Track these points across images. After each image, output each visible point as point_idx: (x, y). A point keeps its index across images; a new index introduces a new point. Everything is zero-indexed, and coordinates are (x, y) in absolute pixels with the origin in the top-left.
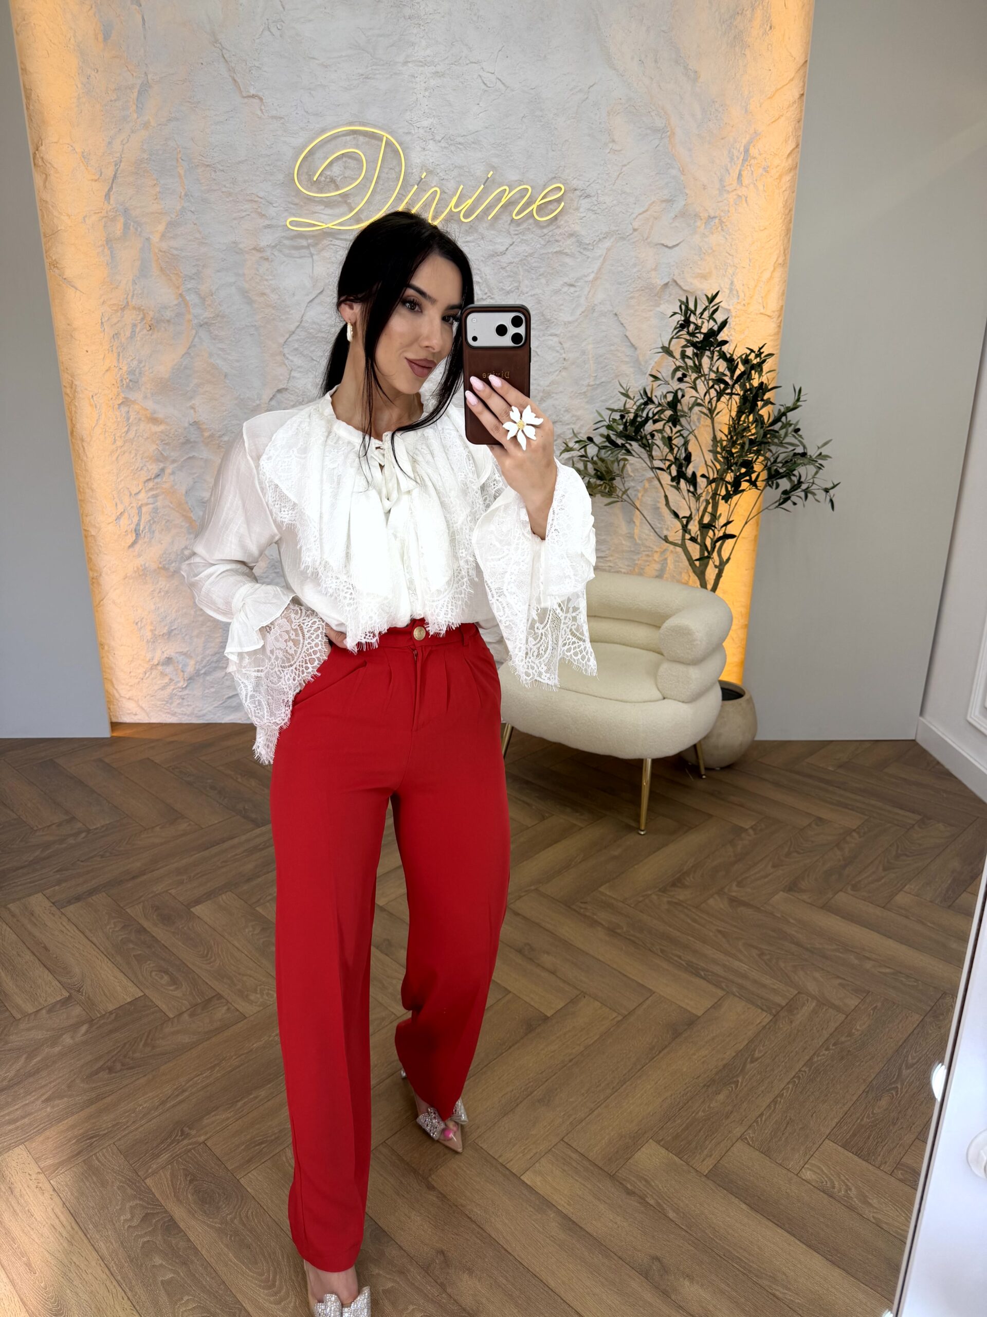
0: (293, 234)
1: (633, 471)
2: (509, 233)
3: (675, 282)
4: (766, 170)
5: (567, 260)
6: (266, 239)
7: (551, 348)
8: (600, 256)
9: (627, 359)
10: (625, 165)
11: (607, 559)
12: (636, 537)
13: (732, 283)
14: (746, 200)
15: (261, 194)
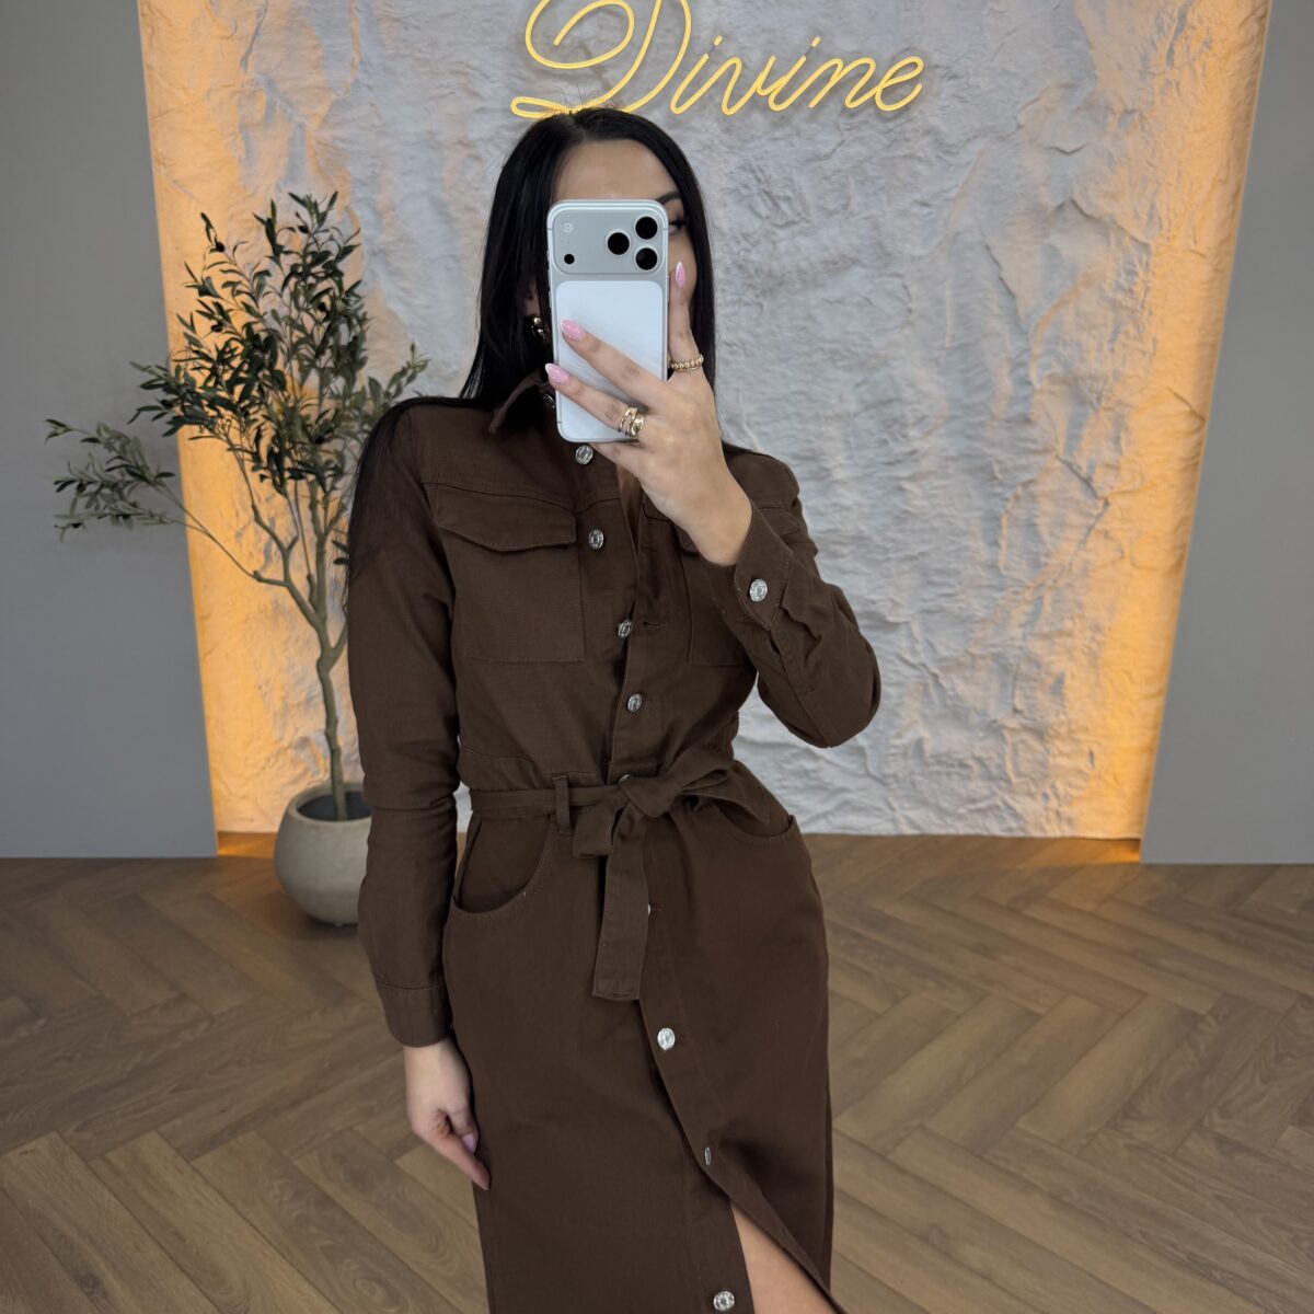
0: (518, 121)
1: (1002, 471)
2: (838, 127)
3: (1074, 202)
4: (1208, 44)
5: (920, 167)
6: (480, 129)
7: (890, 294)
8: (968, 163)
9: (997, 311)
10: (1008, 34)
11: (958, 597)
12: (1001, 565)
13: (1153, 206)
14: (1178, 89)
15: (475, 63)
